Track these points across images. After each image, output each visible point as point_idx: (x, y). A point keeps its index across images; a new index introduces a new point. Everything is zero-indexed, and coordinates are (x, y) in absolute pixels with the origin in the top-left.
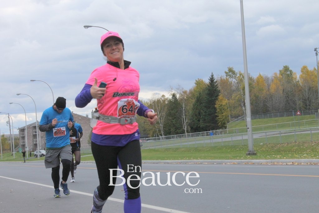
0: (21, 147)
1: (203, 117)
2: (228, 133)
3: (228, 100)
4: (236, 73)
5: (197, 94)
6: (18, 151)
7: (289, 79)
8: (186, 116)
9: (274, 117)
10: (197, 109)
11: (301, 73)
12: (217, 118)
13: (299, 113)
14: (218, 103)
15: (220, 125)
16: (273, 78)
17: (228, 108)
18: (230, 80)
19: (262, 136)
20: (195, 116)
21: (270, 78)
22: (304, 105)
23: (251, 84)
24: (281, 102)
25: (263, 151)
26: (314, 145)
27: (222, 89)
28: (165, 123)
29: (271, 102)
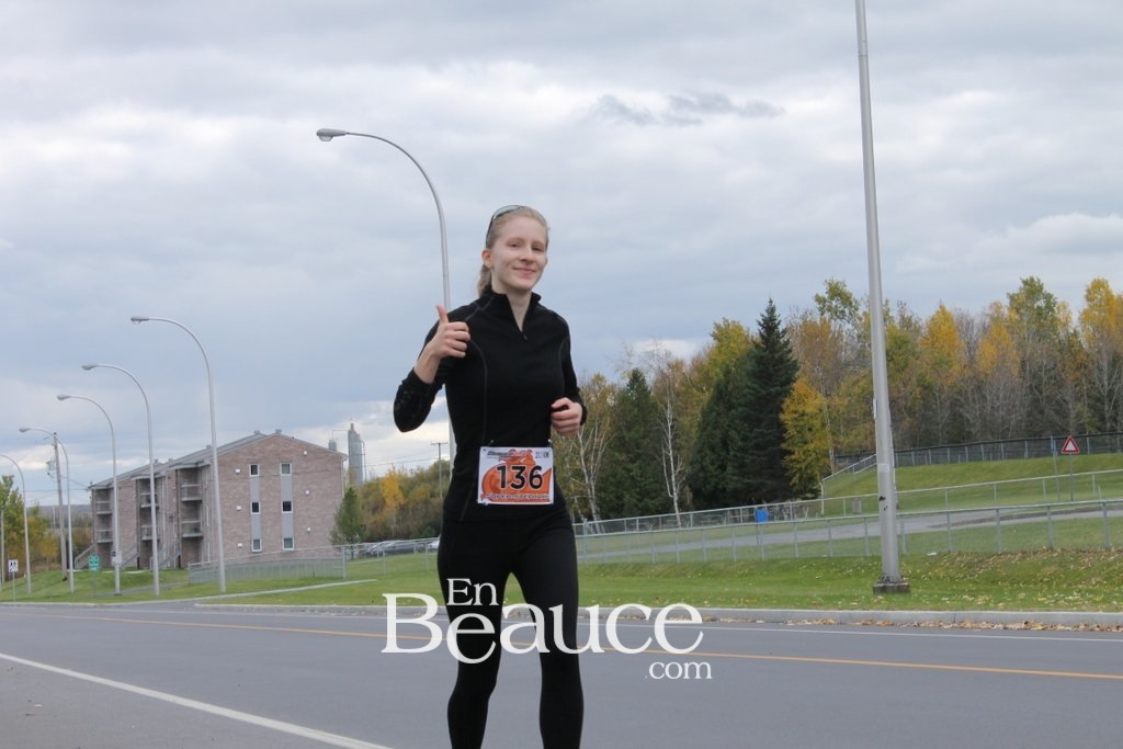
0: (96, 549)
1: (739, 454)
2: (823, 511)
3: (827, 395)
4: (857, 302)
5: (717, 374)
6: (86, 567)
7: (1042, 326)
8: (679, 449)
9: (989, 459)
10: (715, 428)
11: (1084, 306)
12: (787, 458)
13: (1070, 447)
14: (792, 408)
15: (795, 484)
16: (988, 320)
17: (823, 425)
18: (835, 325)
19: (939, 526)
20: (708, 452)
21: (977, 321)
22: (1096, 419)
23: (905, 342)
24: (1014, 406)
25: (938, 578)
26: (1115, 560)
27: (807, 356)
28: (604, 475)
29: (977, 407)
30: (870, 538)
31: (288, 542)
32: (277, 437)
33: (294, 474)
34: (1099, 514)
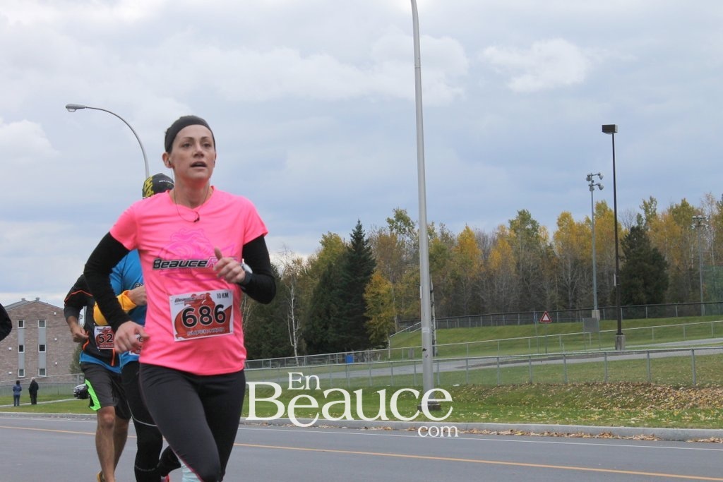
1: (336, 319)
2: (389, 357)
3: (394, 282)
4: (413, 223)
5: (324, 268)
7: (530, 241)
8: (298, 315)
9: (495, 325)
10: (322, 302)
11: (557, 229)
12: (367, 322)
13: (546, 318)
14: (371, 290)
15: (372, 339)
16: (496, 237)
17: (391, 301)
18: (400, 237)
19: (462, 367)
20: (317, 317)
21: (490, 237)
22: (563, 301)
23: (445, 250)
24: (512, 291)
25: (460, 401)
26: (571, 391)
27: (381, 257)
28: (249, 331)
29: (489, 291)
30: (417, 374)
31: (42, 371)
32: (37, 302)
33: (47, 327)
34: (561, 361)
